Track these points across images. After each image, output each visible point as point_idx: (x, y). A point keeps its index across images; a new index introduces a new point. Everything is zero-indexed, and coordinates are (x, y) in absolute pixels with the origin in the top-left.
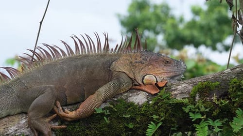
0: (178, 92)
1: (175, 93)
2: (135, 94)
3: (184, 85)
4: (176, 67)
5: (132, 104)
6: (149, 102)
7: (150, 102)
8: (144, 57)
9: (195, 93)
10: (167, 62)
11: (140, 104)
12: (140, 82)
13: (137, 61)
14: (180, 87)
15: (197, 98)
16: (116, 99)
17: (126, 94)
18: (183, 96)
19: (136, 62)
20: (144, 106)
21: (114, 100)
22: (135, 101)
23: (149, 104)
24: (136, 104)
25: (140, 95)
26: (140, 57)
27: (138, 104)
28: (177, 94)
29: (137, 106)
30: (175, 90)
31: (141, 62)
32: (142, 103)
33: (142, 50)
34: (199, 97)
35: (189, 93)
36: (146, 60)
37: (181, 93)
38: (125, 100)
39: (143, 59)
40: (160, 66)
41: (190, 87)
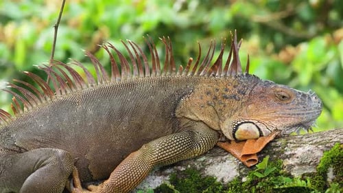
0: (296, 161)
1: (290, 162)
2: (219, 159)
3: (307, 147)
4: (301, 106)
5: (211, 180)
6: (241, 179)
7: (244, 180)
8: (240, 87)
9: (327, 166)
10: (284, 97)
11: (226, 181)
12: (230, 137)
13: (228, 94)
14: (300, 151)
15: (330, 175)
16: (183, 169)
17: (202, 159)
18: (305, 169)
19: (225, 97)
20: (232, 185)
21: (178, 171)
22: (217, 175)
23: (242, 183)
24: (218, 180)
25: (227, 162)
26: (235, 87)
27: (222, 180)
28: (294, 166)
29: (219, 185)
30: (292, 155)
31: (235, 97)
32: (230, 179)
33: (239, 74)
34: (334, 174)
35: (316, 165)
36: (244, 94)
37: (302, 164)
38: (200, 171)
39: (239, 92)
40: (268, 106)
41: (318, 153)
